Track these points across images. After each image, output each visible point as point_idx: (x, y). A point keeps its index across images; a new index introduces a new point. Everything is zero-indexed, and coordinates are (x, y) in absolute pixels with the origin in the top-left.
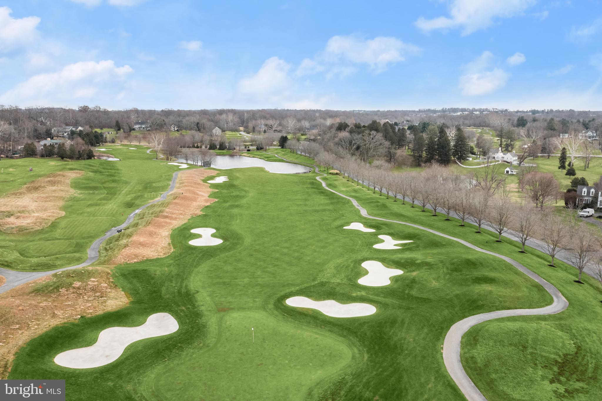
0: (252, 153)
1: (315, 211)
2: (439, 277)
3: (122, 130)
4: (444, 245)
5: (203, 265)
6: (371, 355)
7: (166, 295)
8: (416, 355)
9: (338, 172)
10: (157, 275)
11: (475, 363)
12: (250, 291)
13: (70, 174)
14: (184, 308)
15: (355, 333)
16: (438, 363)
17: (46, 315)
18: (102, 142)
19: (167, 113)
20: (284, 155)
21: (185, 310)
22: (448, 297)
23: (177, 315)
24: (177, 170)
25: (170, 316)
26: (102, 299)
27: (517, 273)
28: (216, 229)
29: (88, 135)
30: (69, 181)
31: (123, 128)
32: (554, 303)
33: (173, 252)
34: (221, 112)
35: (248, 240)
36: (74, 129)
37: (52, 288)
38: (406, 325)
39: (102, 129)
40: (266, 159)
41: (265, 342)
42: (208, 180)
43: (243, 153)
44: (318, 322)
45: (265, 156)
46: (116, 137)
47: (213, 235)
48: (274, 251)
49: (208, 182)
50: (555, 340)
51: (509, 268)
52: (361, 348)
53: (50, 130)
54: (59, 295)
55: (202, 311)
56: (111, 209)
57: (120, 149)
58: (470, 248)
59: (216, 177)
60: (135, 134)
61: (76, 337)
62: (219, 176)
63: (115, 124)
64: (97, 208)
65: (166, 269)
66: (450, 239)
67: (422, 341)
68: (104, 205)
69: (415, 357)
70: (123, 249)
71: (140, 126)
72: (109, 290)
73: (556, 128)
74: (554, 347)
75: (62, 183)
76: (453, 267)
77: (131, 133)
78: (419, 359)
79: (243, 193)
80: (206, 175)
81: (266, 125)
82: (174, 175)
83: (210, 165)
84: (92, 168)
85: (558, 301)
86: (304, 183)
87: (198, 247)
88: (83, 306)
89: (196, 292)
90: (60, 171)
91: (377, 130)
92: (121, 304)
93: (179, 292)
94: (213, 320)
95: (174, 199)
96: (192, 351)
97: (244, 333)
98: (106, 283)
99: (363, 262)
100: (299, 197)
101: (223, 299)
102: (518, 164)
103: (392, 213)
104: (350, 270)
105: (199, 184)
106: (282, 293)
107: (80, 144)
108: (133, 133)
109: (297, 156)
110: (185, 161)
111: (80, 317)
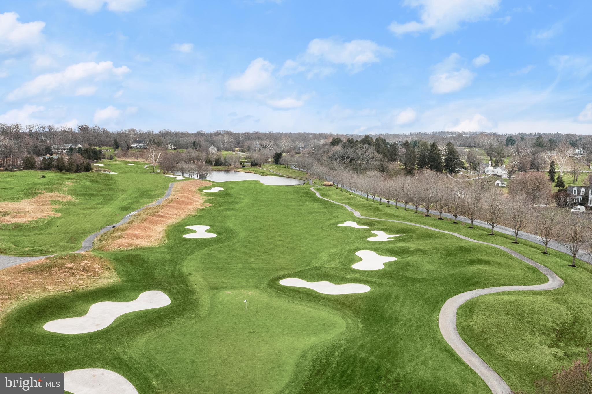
0: (247, 169)
1: (309, 213)
2: (433, 261)
3: (120, 148)
4: (437, 237)
5: (197, 254)
6: (366, 325)
7: (158, 276)
8: (411, 325)
9: (332, 183)
10: (151, 260)
11: (472, 330)
12: (243, 274)
13: (67, 183)
14: (176, 286)
15: (349, 306)
16: (434, 331)
17: (37, 289)
18: (100, 158)
19: (165, 134)
20: (279, 170)
21: (178, 288)
22: (443, 276)
23: (169, 292)
24: (173, 182)
25: (162, 293)
26: (94, 278)
27: (511, 258)
28: (210, 226)
29: (86, 151)
30: (66, 189)
31: (121, 147)
32: (549, 282)
33: (167, 243)
34: (217, 134)
35: (242, 235)
36: (73, 146)
37: (44, 267)
38: (400, 300)
39: (100, 147)
40: (261, 174)
41: (258, 314)
42: (204, 189)
43: (238, 169)
44: (312, 297)
45: (260, 171)
46: (114, 154)
47: (207, 231)
48: (268, 243)
49: (203, 191)
50: (552, 311)
51: (503, 254)
52: (355, 320)
53: (50, 147)
54: (51, 274)
55: (194, 289)
56: (107, 212)
57: (118, 164)
58: (463, 239)
59: (212, 187)
60: (132, 152)
61: (65, 308)
62: (214, 187)
63: (113, 143)
64: (93, 210)
65: (160, 255)
66: (443, 233)
67: (417, 313)
68: (100, 208)
69: (411, 327)
70: (117, 239)
71: (138, 144)
72: (102, 271)
73: (544, 145)
74: (551, 316)
75: (59, 190)
76: (446, 252)
77: (129, 151)
78: (414, 328)
79: (238, 200)
80: (201, 186)
81: (261, 145)
82: (170, 185)
83: (206, 178)
84: (89, 178)
85: (554, 281)
86: (298, 192)
87: (192, 238)
88: (75, 283)
89: (189, 274)
90: (58, 180)
91: (370, 144)
92: (113, 281)
93: (172, 274)
94: (205, 297)
95: (170, 203)
96: (183, 320)
97: (237, 307)
98: (98, 265)
99: (356, 252)
100: (293, 203)
101: (216, 280)
102: (508, 177)
103: (385, 214)
104: (344, 257)
105: (194, 192)
106: (275, 276)
107: (79, 158)
108: (131, 151)
109: (291, 171)
110: (181, 174)
111: (71, 291)
